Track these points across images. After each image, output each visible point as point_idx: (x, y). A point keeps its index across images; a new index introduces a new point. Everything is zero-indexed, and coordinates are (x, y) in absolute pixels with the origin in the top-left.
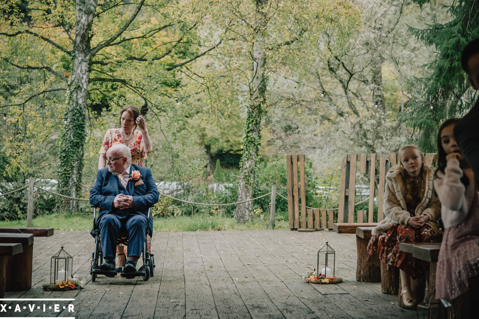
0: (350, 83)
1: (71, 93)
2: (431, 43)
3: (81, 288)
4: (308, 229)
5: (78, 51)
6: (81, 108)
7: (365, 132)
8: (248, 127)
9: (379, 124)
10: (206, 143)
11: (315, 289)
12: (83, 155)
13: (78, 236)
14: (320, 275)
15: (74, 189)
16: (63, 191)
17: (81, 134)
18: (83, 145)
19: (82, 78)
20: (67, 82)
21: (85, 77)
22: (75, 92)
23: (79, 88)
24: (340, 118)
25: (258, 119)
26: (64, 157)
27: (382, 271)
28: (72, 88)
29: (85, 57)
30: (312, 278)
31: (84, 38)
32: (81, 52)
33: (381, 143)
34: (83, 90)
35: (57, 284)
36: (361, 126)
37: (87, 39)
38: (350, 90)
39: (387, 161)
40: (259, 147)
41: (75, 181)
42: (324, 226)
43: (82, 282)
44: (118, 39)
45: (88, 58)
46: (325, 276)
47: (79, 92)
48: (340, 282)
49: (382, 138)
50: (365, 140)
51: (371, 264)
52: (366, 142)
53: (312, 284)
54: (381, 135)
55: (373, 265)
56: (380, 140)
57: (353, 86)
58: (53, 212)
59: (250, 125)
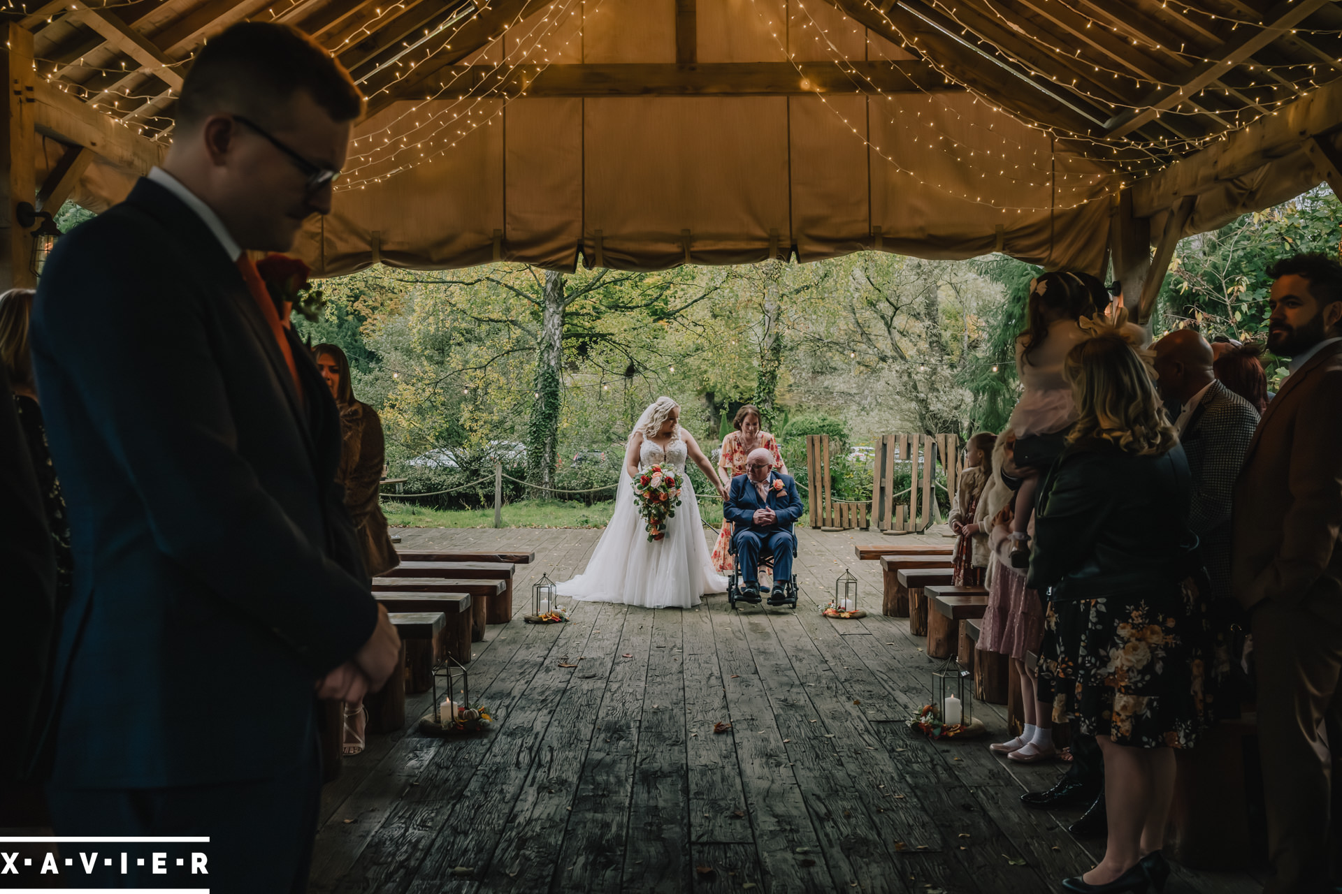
0: (894, 319)
1: (542, 353)
2: (997, 280)
3: (566, 621)
4: (834, 528)
5: (549, 300)
6: (553, 371)
7: (915, 383)
8: (759, 397)
9: (934, 371)
10: (708, 390)
11: (832, 626)
12: (556, 429)
13: (555, 538)
14: (840, 608)
15: (547, 471)
16: (534, 474)
17: (554, 403)
18: (556, 417)
19: (555, 334)
20: (536, 339)
21: (557, 332)
22: (546, 352)
23: (550, 346)
24: (881, 364)
25: (772, 387)
26: (535, 432)
27: (911, 608)
28: (543, 347)
29: (558, 308)
30: (830, 612)
31: (557, 285)
32: (553, 302)
33: (937, 397)
34: (556, 349)
35: (540, 615)
36: (909, 375)
37: (559, 286)
38: (895, 328)
39: (934, 444)
40: (773, 421)
41: (548, 461)
42: (854, 525)
43: (566, 614)
44: (598, 284)
45: (560, 309)
46: (845, 609)
47: (551, 351)
48: (864, 616)
49: (938, 390)
50: (914, 394)
51: (900, 595)
52: (917, 397)
53: (830, 619)
54: (937, 386)
55: (902, 597)
56: (935, 394)
57: (900, 321)
58: (523, 499)
59: (762, 394)
